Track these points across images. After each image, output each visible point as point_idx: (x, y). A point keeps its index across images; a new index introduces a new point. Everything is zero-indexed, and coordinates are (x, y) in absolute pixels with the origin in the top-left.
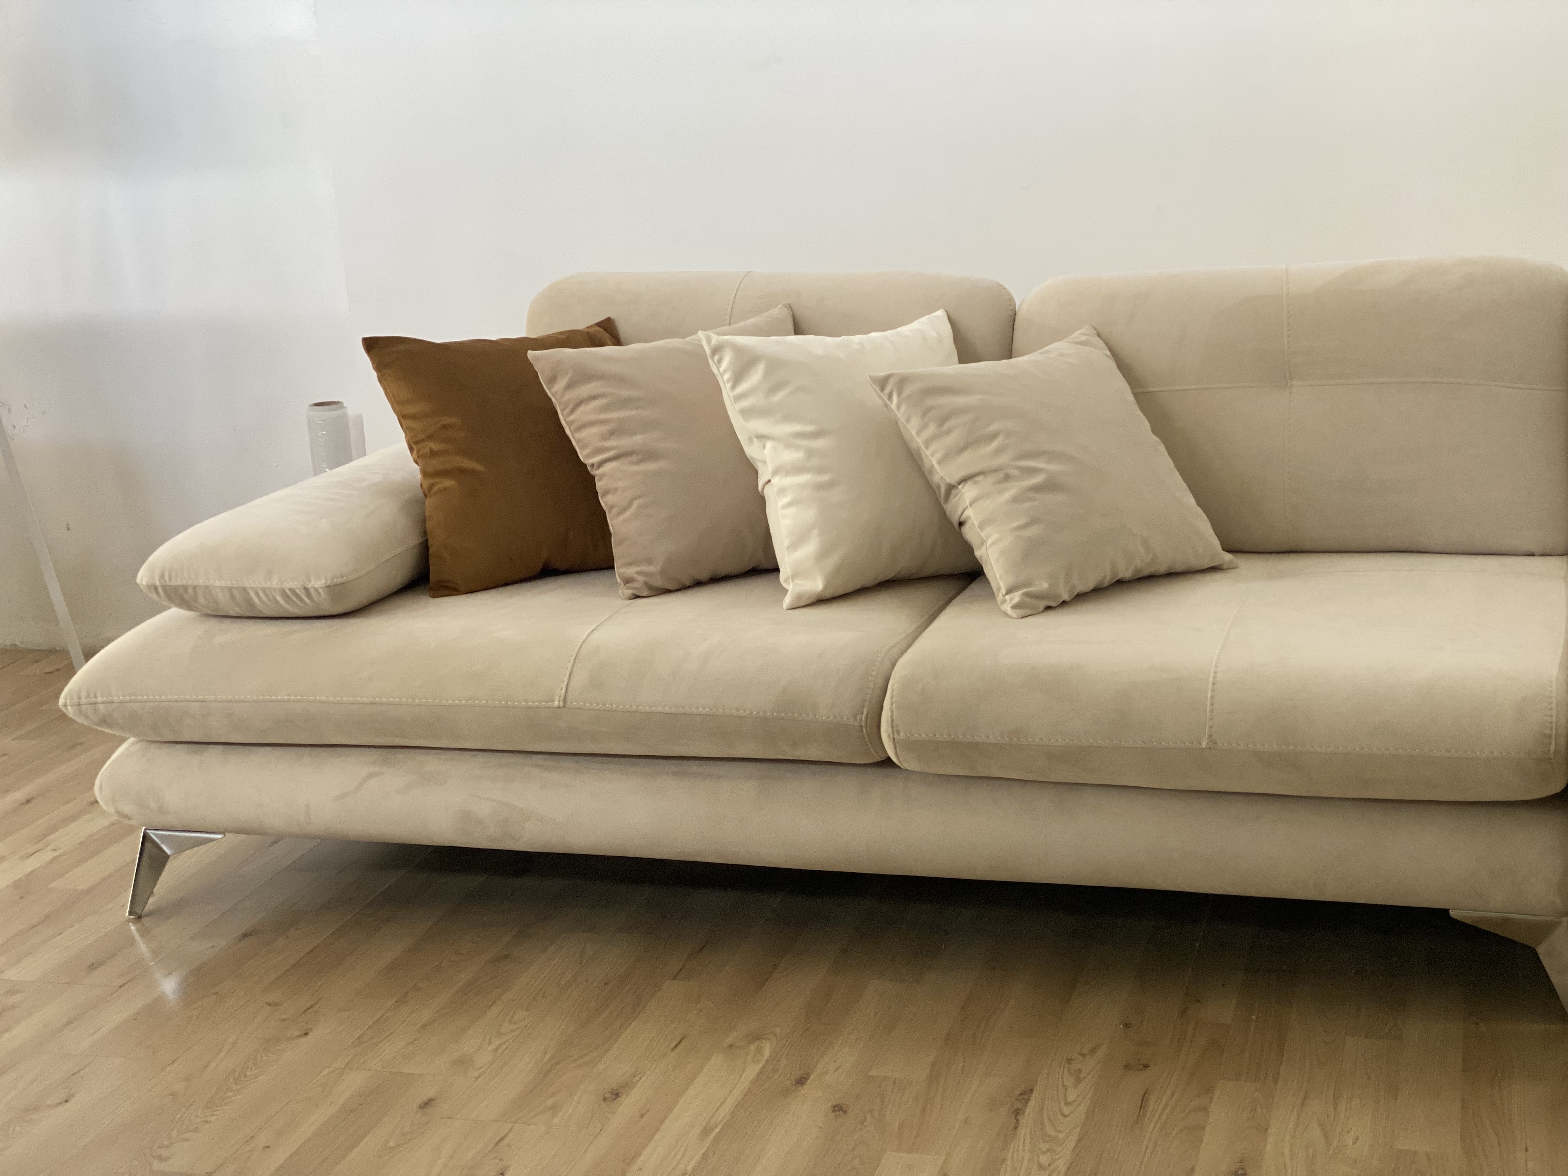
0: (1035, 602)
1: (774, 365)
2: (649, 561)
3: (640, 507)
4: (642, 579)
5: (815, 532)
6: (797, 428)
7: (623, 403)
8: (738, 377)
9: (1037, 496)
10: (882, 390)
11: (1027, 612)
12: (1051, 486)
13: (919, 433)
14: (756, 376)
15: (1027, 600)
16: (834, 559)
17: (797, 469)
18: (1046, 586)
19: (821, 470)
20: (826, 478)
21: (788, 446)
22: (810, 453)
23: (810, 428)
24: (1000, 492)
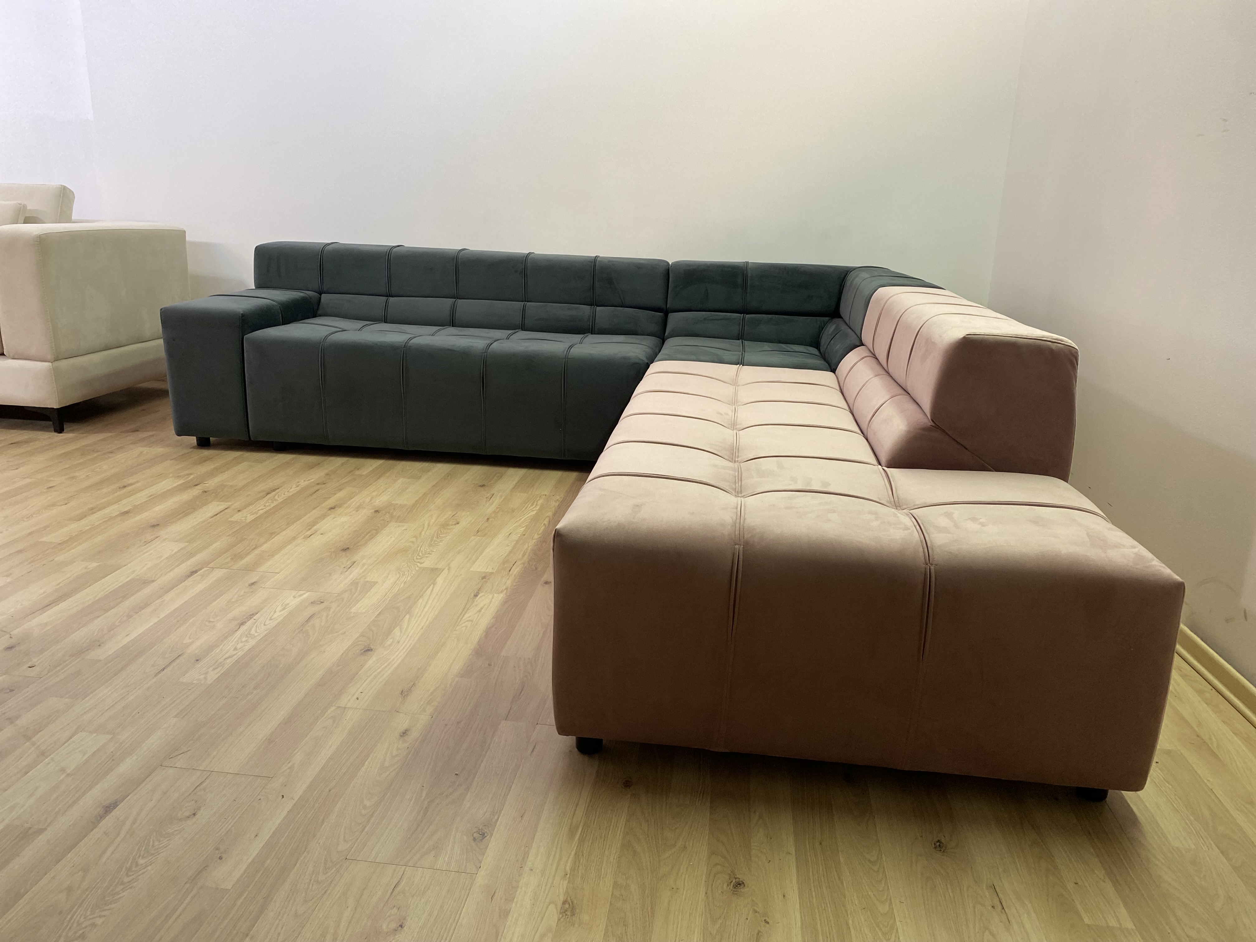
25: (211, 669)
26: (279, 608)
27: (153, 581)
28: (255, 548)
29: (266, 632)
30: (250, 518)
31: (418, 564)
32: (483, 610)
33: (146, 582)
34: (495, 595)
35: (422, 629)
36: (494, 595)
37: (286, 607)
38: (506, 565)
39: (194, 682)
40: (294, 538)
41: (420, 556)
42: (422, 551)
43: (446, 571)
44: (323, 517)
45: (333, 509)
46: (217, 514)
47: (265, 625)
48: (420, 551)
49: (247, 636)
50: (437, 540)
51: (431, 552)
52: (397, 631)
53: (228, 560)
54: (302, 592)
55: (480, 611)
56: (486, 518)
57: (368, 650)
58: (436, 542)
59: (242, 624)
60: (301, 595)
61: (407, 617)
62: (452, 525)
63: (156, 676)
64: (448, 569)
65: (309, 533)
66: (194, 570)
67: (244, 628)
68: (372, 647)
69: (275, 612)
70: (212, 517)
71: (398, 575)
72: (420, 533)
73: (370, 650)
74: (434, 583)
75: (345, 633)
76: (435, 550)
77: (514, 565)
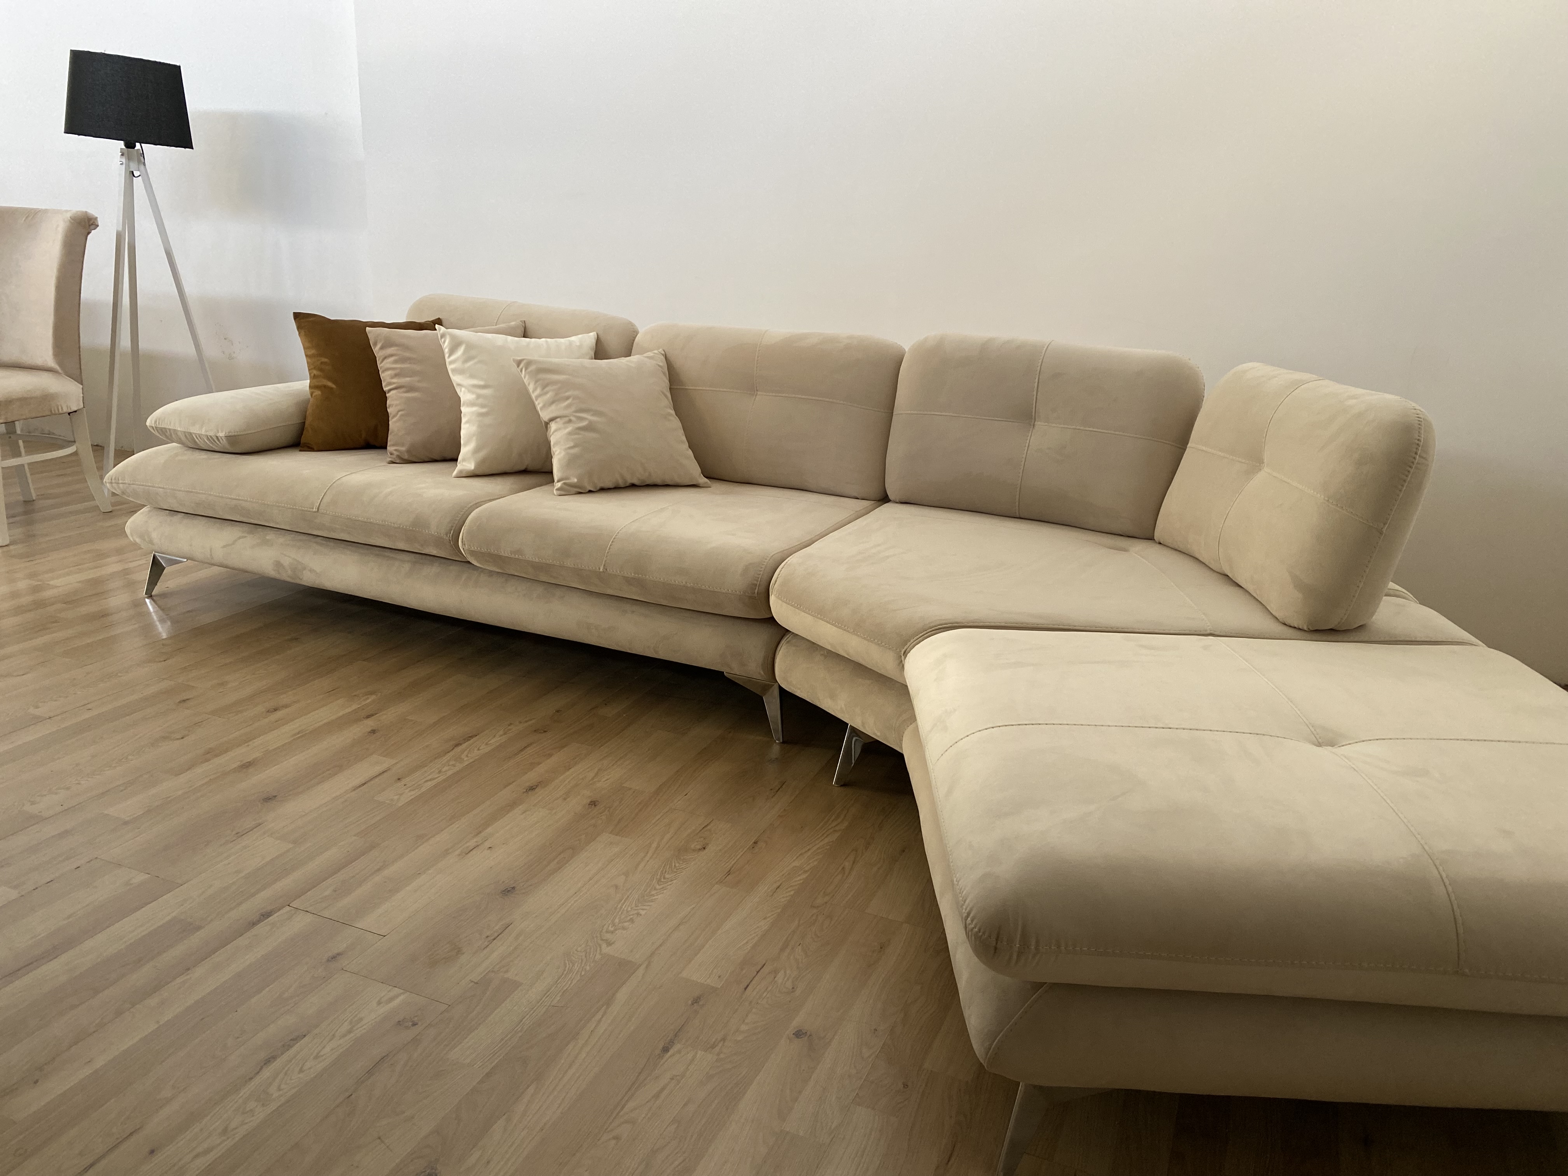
0: (568, 488)
1: (470, 347)
2: (403, 445)
3: (402, 415)
4: (396, 453)
5: (474, 438)
6: (475, 382)
7: (403, 360)
8: (452, 351)
9: (582, 432)
10: (518, 366)
11: (562, 493)
12: (589, 428)
13: (533, 392)
14: (460, 352)
15: (565, 487)
16: (482, 454)
17: (472, 404)
18: (576, 480)
19: (482, 406)
20: (484, 410)
21: (469, 391)
22: (479, 396)
23: (482, 383)
24: (565, 428)
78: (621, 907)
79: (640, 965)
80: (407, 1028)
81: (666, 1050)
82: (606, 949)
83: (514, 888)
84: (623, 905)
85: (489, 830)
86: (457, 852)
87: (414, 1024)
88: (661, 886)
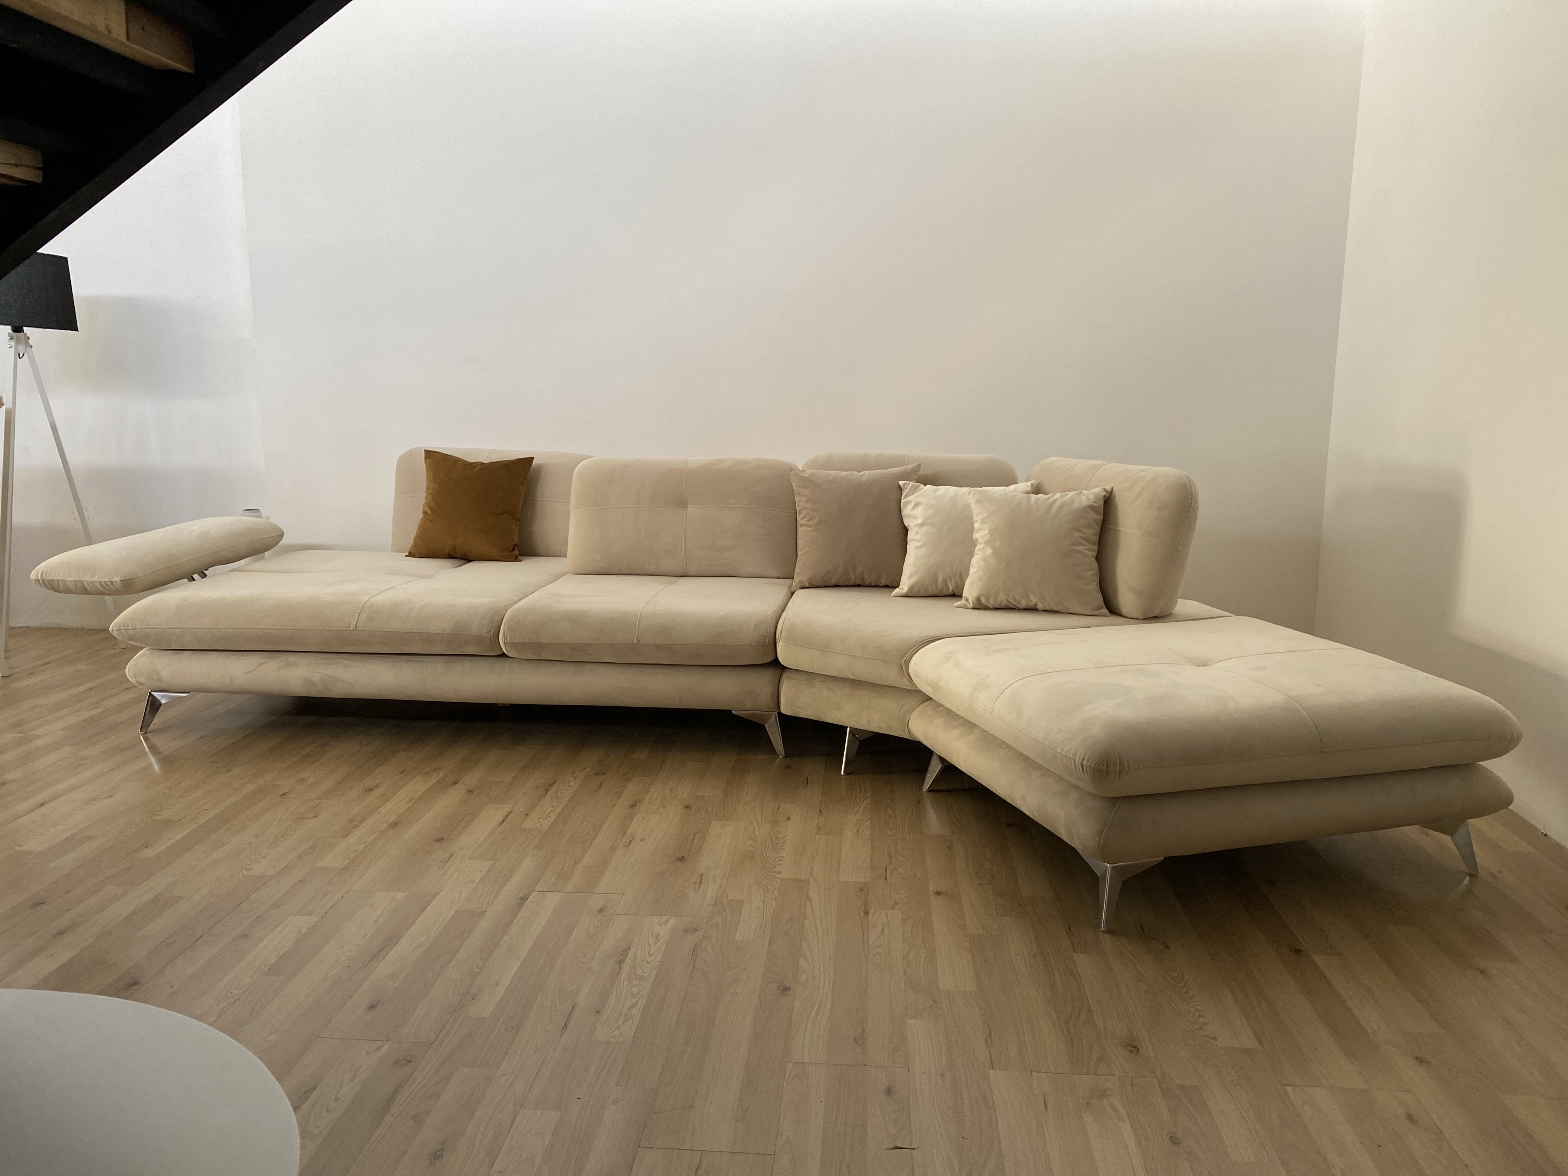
25: (620, 1022)
26: (652, 940)
27: (483, 913)
28: (576, 863)
29: (655, 972)
30: (546, 824)
31: (777, 875)
32: (886, 932)
33: (477, 915)
34: (888, 911)
35: (830, 959)
36: (886, 912)
37: (659, 938)
38: (877, 872)
39: (612, 1040)
40: (613, 848)
41: (772, 864)
42: (770, 858)
43: (812, 880)
44: (630, 817)
45: (634, 806)
46: (503, 821)
47: (648, 963)
48: (767, 857)
49: (636, 979)
50: (779, 842)
51: (781, 858)
52: (802, 962)
53: (553, 880)
54: (664, 918)
55: (882, 933)
56: (818, 811)
57: (785, 990)
58: (779, 845)
59: (621, 962)
60: (666, 922)
61: (804, 945)
62: (784, 821)
63: (562, 1035)
64: (815, 879)
65: (625, 839)
66: (522, 895)
67: (627, 966)
68: (788, 984)
69: (649, 945)
70: (500, 824)
71: (762, 892)
72: (754, 833)
73: (787, 989)
74: (808, 898)
75: (745, 969)
76: (784, 855)
77: (886, 871)
78: (766, 855)
79: (809, 881)
80: (693, 932)
81: (867, 913)
82: (780, 876)
83: (683, 857)
84: (766, 852)
85: (629, 831)
86: (621, 845)
87: (697, 930)
88: (782, 841)
